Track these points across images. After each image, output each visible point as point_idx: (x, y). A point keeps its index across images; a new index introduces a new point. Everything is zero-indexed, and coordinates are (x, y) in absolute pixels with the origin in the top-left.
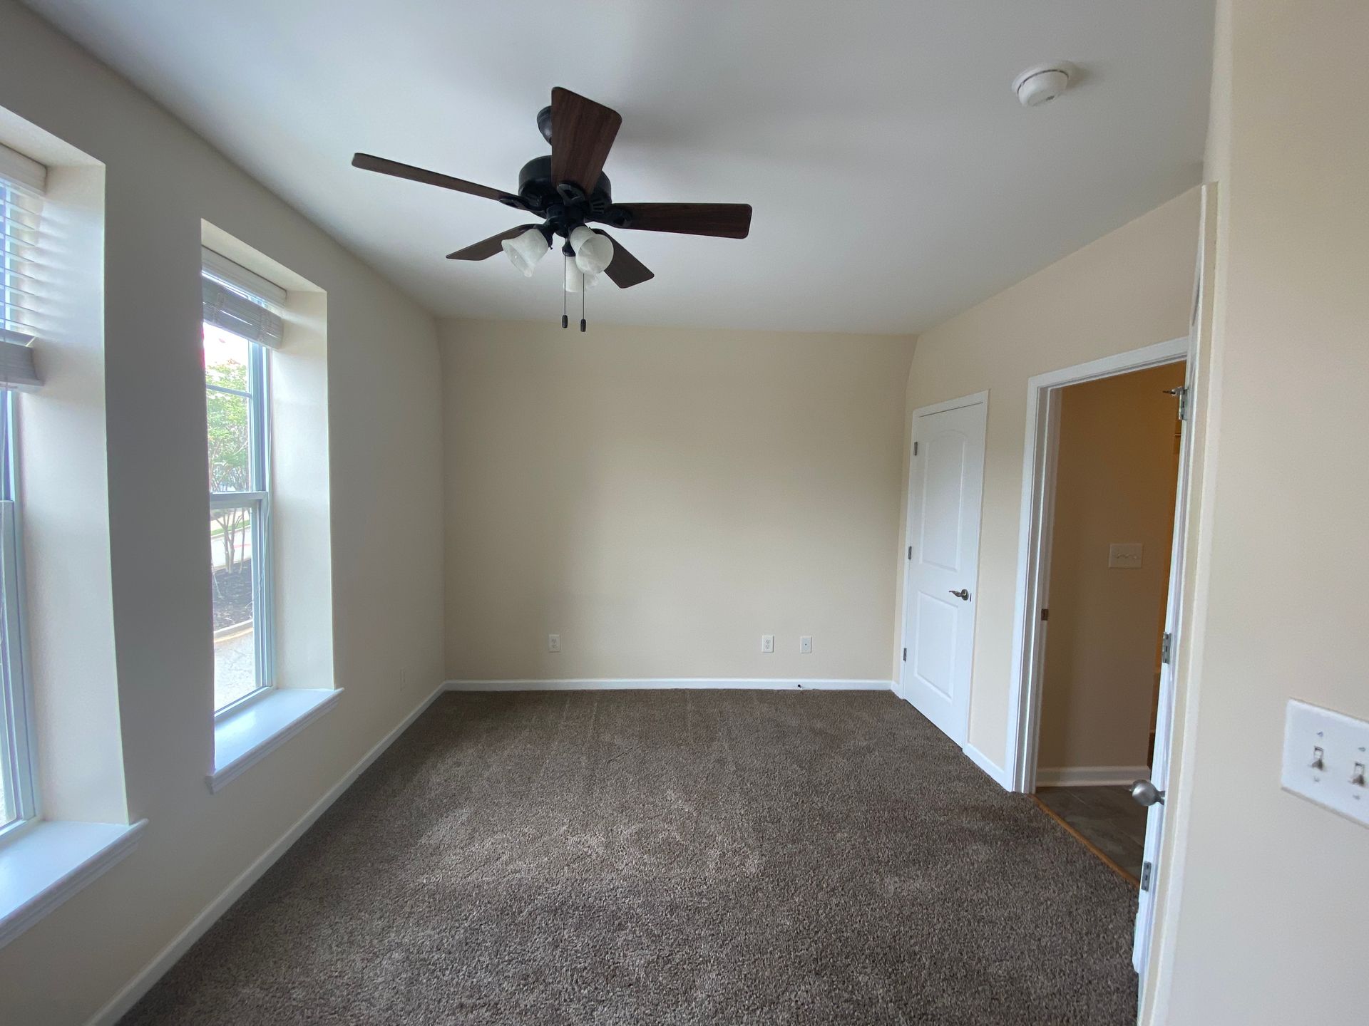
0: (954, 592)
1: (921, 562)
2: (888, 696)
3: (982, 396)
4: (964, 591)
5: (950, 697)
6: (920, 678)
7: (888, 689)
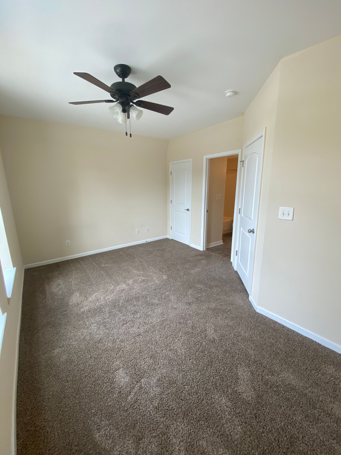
0: (186, 210)
1: (175, 203)
2: (167, 239)
3: (191, 159)
4: (188, 209)
5: (185, 235)
6: (177, 233)
7: (166, 238)
